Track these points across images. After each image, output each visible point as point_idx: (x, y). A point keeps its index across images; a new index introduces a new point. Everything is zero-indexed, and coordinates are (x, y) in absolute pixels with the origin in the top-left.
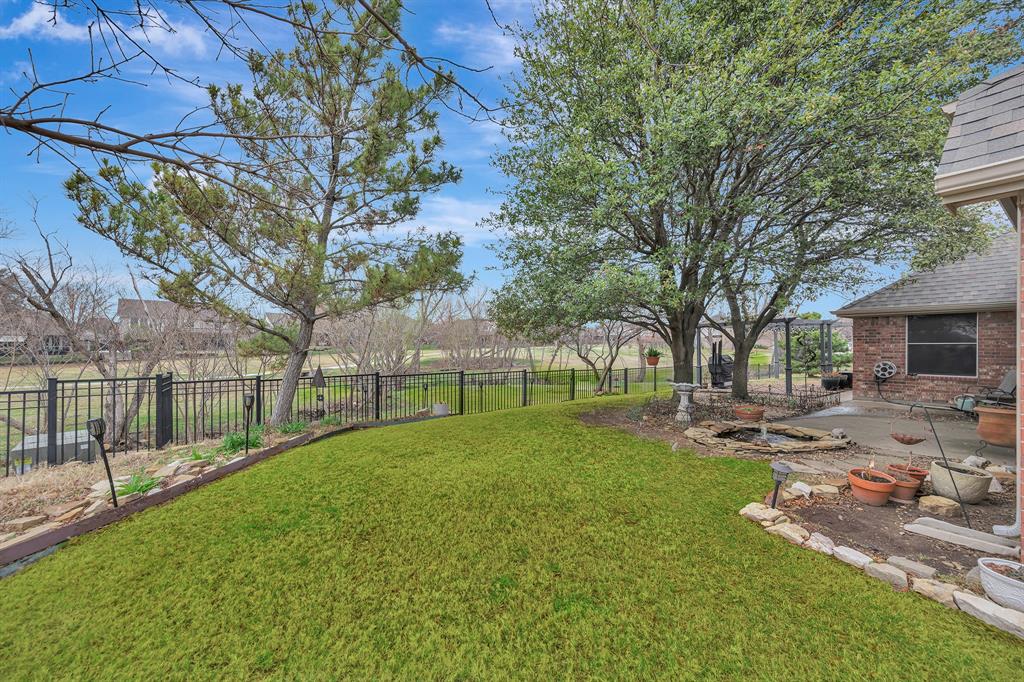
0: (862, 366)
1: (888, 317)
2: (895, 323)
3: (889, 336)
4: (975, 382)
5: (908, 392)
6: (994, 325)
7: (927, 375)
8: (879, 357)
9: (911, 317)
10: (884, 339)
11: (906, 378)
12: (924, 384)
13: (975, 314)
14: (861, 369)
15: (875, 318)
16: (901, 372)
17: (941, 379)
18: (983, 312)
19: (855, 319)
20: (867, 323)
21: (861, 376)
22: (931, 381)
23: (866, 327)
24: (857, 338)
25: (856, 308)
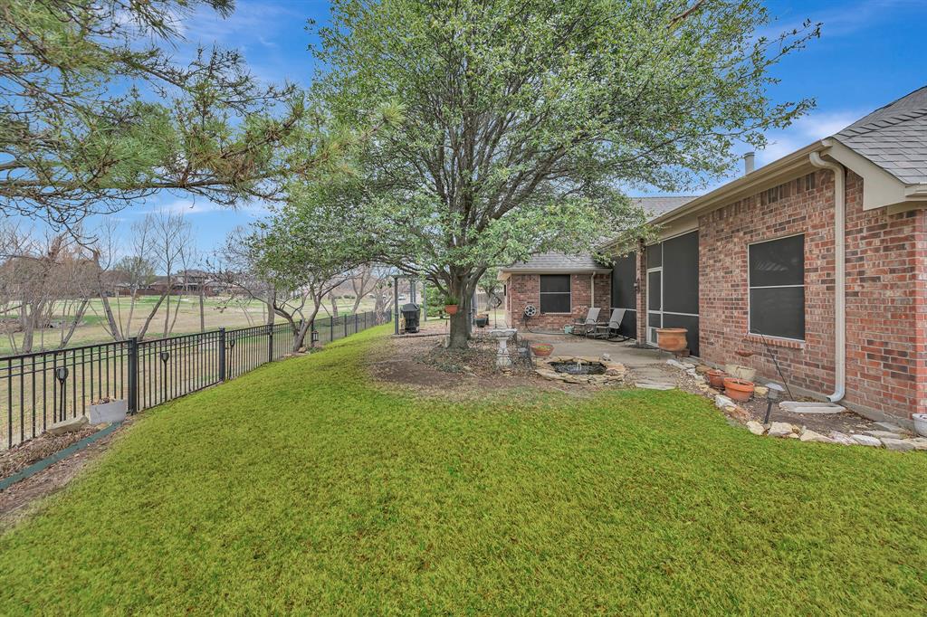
0: (517, 309)
1: (531, 275)
2: (533, 279)
3: (530, 288)
4: (570, 316)
5: (541, 325)
6: (578, 282)
7: (550, 313)
8: (526, 302)
9: (543, 276)
10: (528, 290)
11: (540, 316)
12: (548, 319)
13: (569, 275)
14: (516, 311)
15: (524, 275)
16: (537, 312)
17: (557, 315)
18: (574, 275)
19: (512, 275)
20: (519, 278)
21: (516, 316)
22: (551, 317)
23: (519, 282)
24: (514, 289)
25: (514, 268)
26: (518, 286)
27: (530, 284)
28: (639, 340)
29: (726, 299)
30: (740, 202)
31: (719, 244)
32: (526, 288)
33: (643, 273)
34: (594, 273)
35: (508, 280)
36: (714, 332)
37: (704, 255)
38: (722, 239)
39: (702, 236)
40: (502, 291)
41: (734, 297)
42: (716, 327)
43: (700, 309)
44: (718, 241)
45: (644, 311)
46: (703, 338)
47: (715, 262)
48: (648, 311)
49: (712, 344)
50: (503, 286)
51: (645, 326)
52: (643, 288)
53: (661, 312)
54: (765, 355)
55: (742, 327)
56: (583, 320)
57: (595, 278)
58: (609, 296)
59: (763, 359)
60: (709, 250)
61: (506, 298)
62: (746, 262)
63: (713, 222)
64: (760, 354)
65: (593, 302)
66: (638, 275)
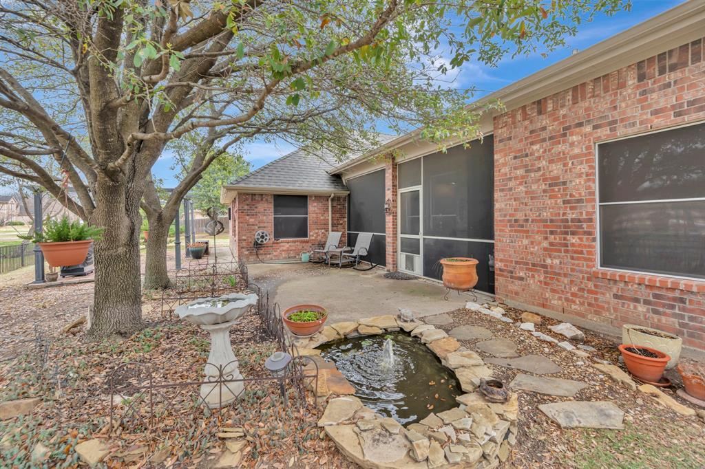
0: (245, 235)
1: (262, 195)
2: (267, 200)
3: (262, 210)
4: (307, 242)
5: (275, 254)
6: (315, 204)
7: (285, 239)
8: (256, 227)
9: (275, 195)
10: (259, 213)
11: (273, 243)
12: (283, 246)
13: (306, 197)
14: (244, 238)
15: (254, 195)
16: (270, 238)
17: (293, 242)
18: (311, 197)
19: (239, 194)
20: (248, 198)
21: (244, 244)
22: (287, 244)
23: (247, 202)
24: (241, 211)
25: (242, 185)
26: (246, 207)
27: (261, 207)
28: (390, 266)
29: (552, 221)
30: (583, 85)
31: (536, 147)
32: (256, 210)
33: (395, 193)
34: (333, 195)
35: (234, 202)
36: (527, 264)
37: (504, 165)
38: (544, 140)
39: (500, 141)
40: (227, 216)
41: (570, 217)
42: (530, 257)
43: (496, 233)
44: (532, 144)
45: (395, 235)
46: (501, 270)
47: (527, 171)
48: (400, 236)
49: (521, 279)
50: (227, 211)
51: (396, 252)
52: (395, 209)
53: (421, 237)
54: (646, 302)
55: (586, 259)
56: (322, 245)
57: (333, 200)
58: (346, 220)
59: (641, 308)
60: (515, 158)
61: (231, 223)
62: (594, 168)
63: (524, 119)
64: (637, 300)
65: (330, 225)
66: (389, 195)
